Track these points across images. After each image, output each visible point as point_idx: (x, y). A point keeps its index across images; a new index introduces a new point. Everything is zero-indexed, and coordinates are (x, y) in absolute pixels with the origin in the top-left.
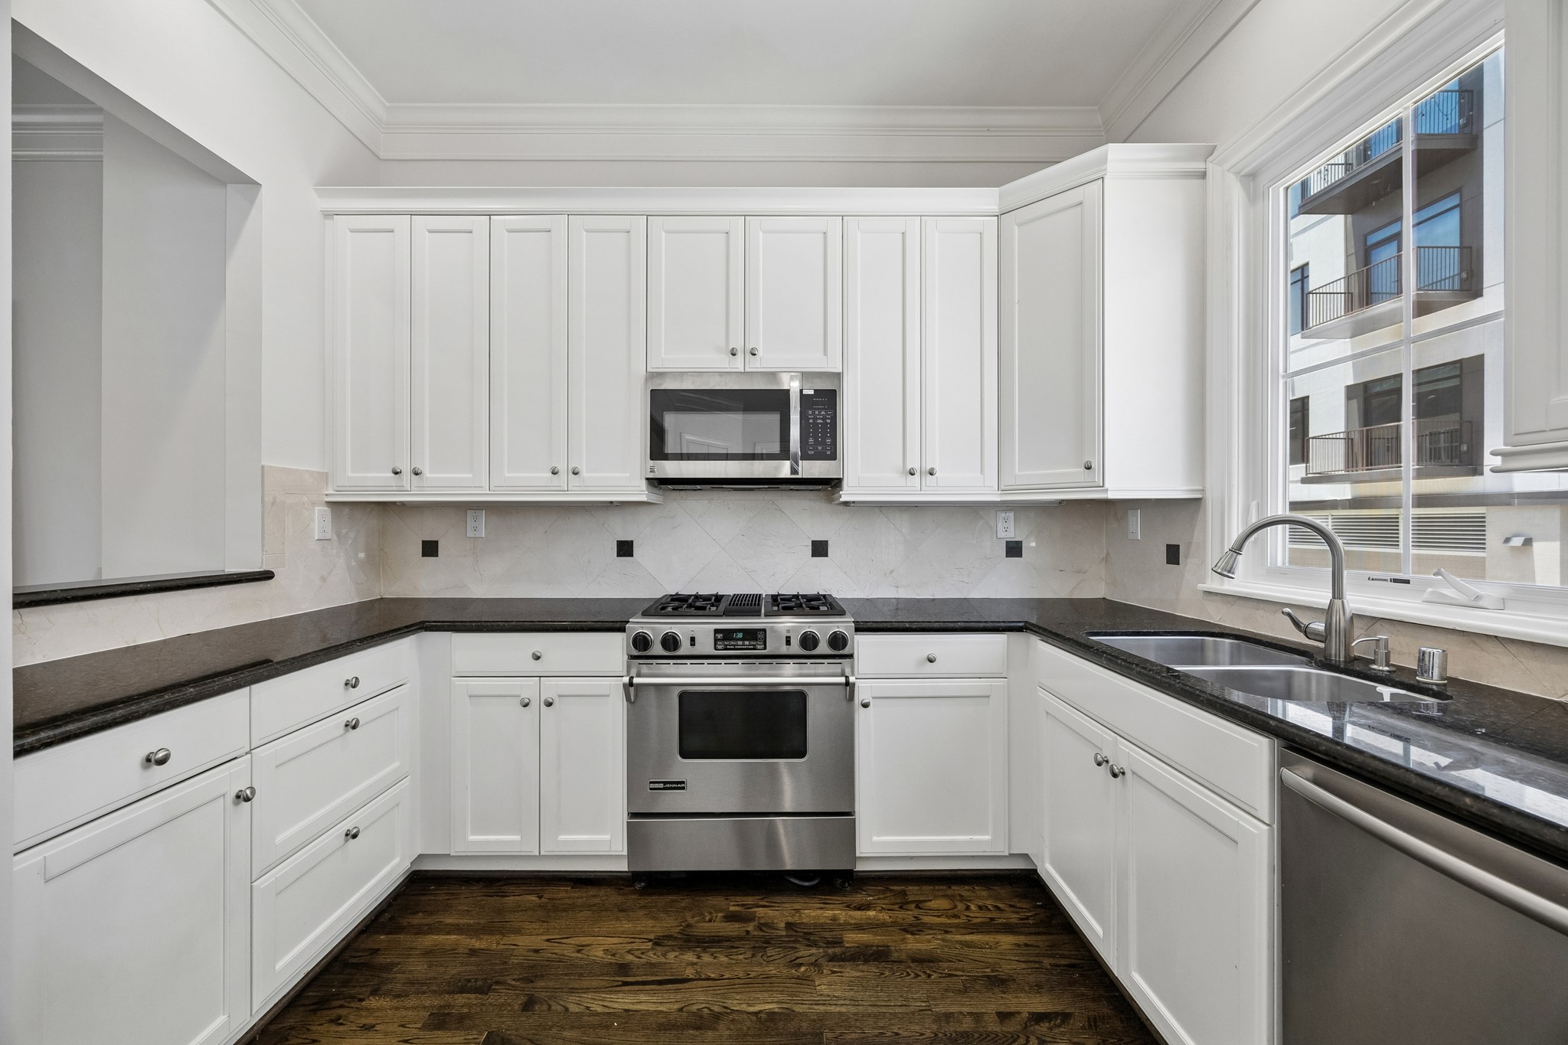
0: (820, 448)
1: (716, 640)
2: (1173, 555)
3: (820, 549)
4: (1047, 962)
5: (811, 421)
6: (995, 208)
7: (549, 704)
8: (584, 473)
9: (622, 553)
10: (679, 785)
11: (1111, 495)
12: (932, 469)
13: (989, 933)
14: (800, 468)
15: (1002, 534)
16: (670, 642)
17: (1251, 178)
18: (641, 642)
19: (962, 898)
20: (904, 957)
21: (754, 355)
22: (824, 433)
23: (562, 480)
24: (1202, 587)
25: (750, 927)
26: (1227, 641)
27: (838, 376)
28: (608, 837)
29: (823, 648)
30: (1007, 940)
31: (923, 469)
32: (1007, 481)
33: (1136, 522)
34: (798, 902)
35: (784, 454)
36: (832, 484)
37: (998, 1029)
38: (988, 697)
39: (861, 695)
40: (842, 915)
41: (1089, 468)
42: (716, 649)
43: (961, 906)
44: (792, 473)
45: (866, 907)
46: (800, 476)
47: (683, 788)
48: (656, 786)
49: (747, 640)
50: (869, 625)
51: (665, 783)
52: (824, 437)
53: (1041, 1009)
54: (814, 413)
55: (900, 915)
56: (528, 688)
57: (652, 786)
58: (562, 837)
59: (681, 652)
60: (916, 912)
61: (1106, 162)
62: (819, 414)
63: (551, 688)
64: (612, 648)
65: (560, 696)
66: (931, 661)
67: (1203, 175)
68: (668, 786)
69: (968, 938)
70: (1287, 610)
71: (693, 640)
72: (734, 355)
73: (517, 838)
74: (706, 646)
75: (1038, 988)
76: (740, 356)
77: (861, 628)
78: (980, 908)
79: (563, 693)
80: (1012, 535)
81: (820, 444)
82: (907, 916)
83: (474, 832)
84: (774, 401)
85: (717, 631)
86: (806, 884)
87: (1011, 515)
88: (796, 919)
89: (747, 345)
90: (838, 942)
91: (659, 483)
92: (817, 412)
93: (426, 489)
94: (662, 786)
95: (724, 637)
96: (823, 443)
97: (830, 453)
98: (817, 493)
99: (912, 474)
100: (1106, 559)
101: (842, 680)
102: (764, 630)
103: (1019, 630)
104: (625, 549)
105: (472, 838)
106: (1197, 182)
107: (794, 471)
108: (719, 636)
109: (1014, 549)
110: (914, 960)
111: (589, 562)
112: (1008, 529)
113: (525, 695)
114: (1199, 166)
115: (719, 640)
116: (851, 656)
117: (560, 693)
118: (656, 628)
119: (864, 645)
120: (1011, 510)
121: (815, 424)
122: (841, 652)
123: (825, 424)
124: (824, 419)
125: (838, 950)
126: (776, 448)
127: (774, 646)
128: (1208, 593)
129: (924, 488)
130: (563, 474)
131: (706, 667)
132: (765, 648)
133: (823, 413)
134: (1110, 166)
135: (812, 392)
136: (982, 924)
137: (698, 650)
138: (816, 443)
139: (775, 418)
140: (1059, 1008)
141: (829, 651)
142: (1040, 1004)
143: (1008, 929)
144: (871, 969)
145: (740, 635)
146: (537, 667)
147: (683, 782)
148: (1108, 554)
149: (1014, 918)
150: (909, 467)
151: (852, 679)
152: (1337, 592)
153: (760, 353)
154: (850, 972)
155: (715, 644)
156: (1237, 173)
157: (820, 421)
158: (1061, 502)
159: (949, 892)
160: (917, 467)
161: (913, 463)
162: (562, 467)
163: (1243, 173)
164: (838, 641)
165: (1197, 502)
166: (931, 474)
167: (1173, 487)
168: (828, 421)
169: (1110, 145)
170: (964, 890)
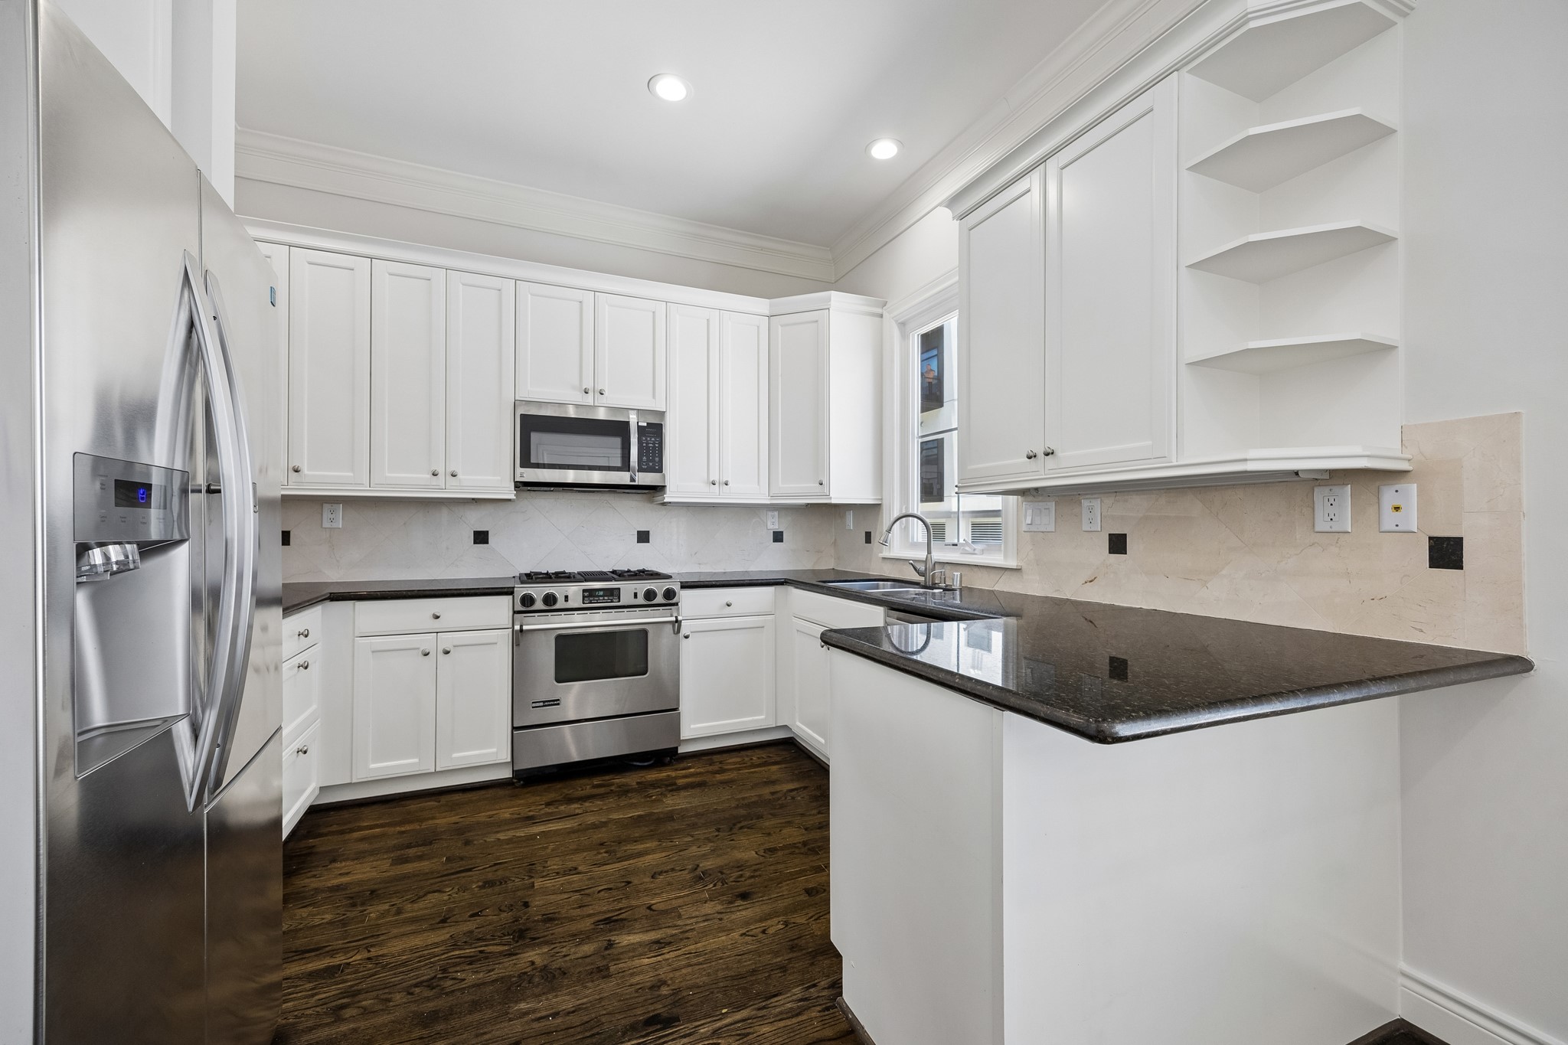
0: (651, 464)
1: (584, 597)
2: (868, 538)
3: (643, 537)
4: (796, 772)
5: (644, 445)
6: (767, 313)
7: (447, 652)
8: (460, 476)
9: (478, 541)
10: (556, 702)
11: (834, 501)
12: (727, 481)
13: (764, 766)
14: (637, 478)
15: (770, 526)
16: (550, 600)
17: (902, 325)
18: (528, 600)
19: (747, 756)
20: (716, 783)
21: (602, 394)
22: (654, 453)
23: (440, 481)
24: (881, 555)
25: (613, 788)
26: (889, 583)
27: (662, 414)
28: (494, 750)
29: (659, 599)
30: (774, 768)
31: (721, 481)
32: (774, 491)
33: (850, 518)
34: (642, 774)
35: (626, 466)
36: (658, 489)
37: (771, 798)
38: (763, 627)
39: (684, 631)
40: (673, 774)
41: (821, 484)
42: (583, 603)
43: (746, 759)
44: (631, 481)
45: (689, 768)
46: (636, 483)
47: (558, 704)
48: (537, 704)
49: (606, 596)
50: (689, 584)
51: (544, 702)
52: (655, 457)
53: (793, 787)
54: (646, 439)
55: (710, 768)
56: (427, 642)
57: (534, 705)
58: (455, 755)
59: (557, 606)
60: (720, 766)
61: (830, 301)
62: (650, 440)
63: (447, 640)
64: (500, 608)
65: (454, 646)
66: (729, 605)
67: (881, 316)
68: (546, 703)
69: (752, 770)
70: (911, 562)
71: (566, 598)
72: (587, 393)
73: (416, 760)
74: (576, 601)
75: (792, 781)
76: (591, 394)
77: (685, 586)
78: (758, 758)
79: (458, 644)
80: (777, 528)
81: (651, 461)
82: (716, 767)
83: (374, 762)
84: (618, 429)
85: (584, 591)
86: (646, 764)
87: (776, 513)
88: (643, 780)
89: (596, 386)
90: (675, 784)
91: (522, 486)
92: (649, 439)
93: (305, 484)
94: (542, 704)
95: (589, 594)
96: (653, 461)
97: (659, 469)
98: (645, 496)
99: (714, 484)
100: (835, 543)
101: (674, 619)
102: (619, 589)
103: (781, 584)
104: (481, 537)
105: (373, 766)
106: (879, 319)
107: (632, 480)
108: (586, 594)
109: (778, 537)
110: (721, 783)
111: (447, 548)
112: (774, 523)
113: (426, 647)
114: (879, 310)
115: (586, 597)
116: (676, 604)
117: (455, 644)
118: (538, 591)
119: (685, 597)
120: (776, 510)
121: (648, 447)
122: (671, 601)
123: (654, 447)
124: (654, 444)
125: (674, 787)
126: (618, 463)
127: (626, 598)
128: (884, 558)
129: (721, 494)
130: (441, 476)
131: (576, 616)
132: (619, 601)
133: (653, 439)
134: (833, 303)
135: (645, 424)
136: (760, 764)
137: (571, 604)
138: (648, 460)
139: (617, 441)
140: (802, 785)
141: (664, 601)
142: (791, 786)
143: (775, 763)
144: (698, 790)
145: (601, 593)
146: (437, 625)
147: (558, 700)
148: (835, 540)
149: (778, 759)
150: (711, 480)
151: (680, 618)
152: (929, 552)
153: (606, 393)
154: (683, 793)
155: (583, 600)
156: (896, 321)
157: (651, 445)
158: (807, 505)
159: (740, 754)
160: (716, 479)
161: (714, 477)
162: (441, 470)
163: (900, 321)
164: (670, 594)
165: (878, 506)
166: (727, 485)
167: (866, 497)
168: (657, 445)
169: (832, 292)
170: (749, 753)
